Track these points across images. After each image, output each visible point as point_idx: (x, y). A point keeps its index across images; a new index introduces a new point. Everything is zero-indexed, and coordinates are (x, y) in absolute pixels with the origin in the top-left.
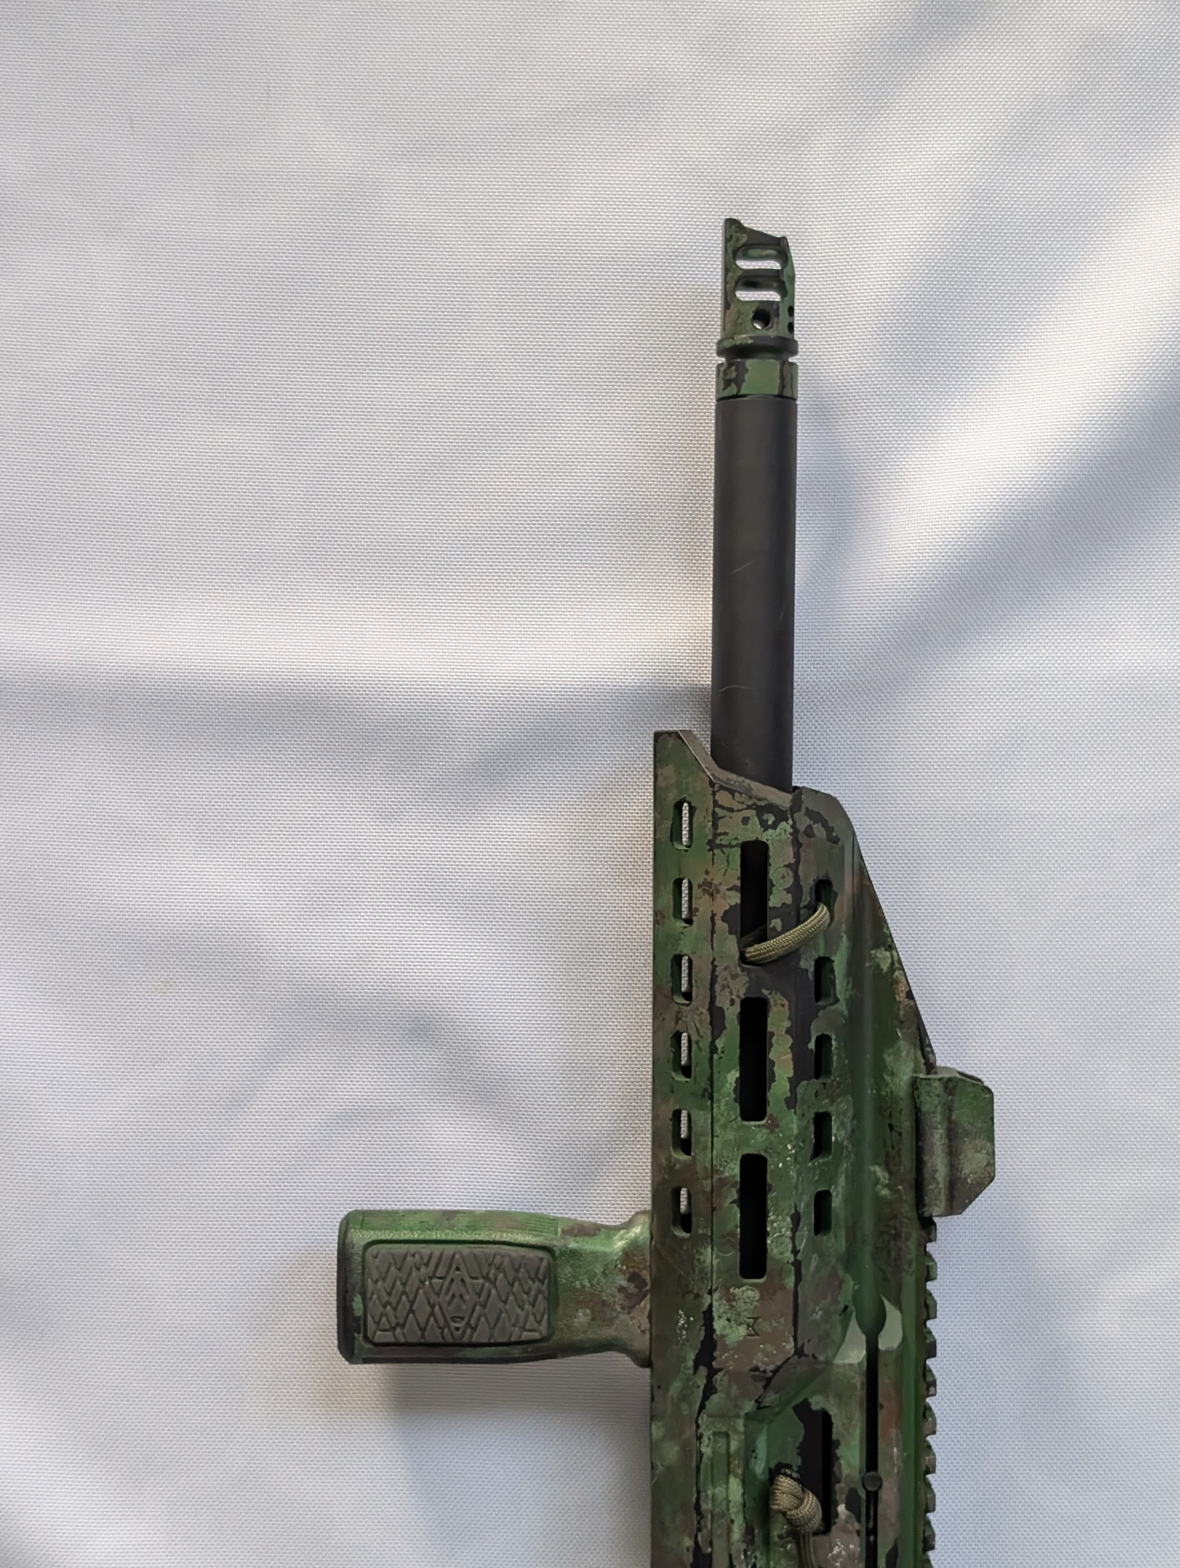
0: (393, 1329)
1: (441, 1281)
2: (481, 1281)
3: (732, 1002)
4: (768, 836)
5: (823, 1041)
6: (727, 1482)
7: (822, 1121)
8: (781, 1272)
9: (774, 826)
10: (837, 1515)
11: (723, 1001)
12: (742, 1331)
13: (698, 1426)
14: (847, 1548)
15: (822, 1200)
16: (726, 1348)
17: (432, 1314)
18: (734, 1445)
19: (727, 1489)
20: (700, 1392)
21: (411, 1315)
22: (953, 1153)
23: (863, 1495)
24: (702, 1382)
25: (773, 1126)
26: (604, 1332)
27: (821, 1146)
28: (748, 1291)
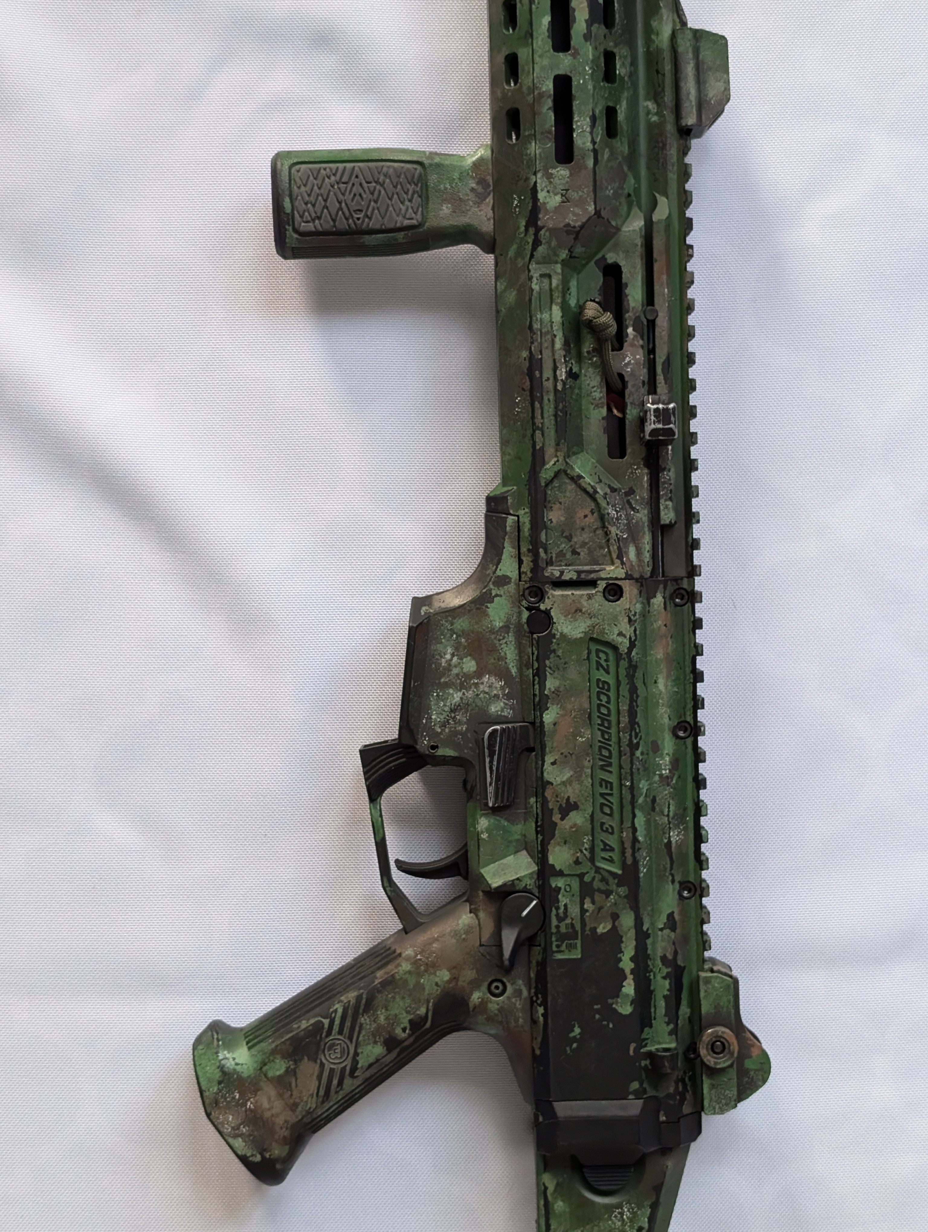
0: (313, 220)
1: (345, 185)
2: (374, 184)
6: (551, 309)
7: (609, 57)
8: (584, 157)
10: (627, 334)
12: (558, 198)
13: (529, 271)
14: (634, 357)
16: (547, 212)
17: (341, 209)
18: (555, 283)
19: (551, 315)
20: (529, 247)
21: (325, 211)
22: (700, 82)
23: (645, 323)
24: (530, 240)
25: (575, 55)
26: (461, 220)
27: (609, 75)
28: (562, 172)
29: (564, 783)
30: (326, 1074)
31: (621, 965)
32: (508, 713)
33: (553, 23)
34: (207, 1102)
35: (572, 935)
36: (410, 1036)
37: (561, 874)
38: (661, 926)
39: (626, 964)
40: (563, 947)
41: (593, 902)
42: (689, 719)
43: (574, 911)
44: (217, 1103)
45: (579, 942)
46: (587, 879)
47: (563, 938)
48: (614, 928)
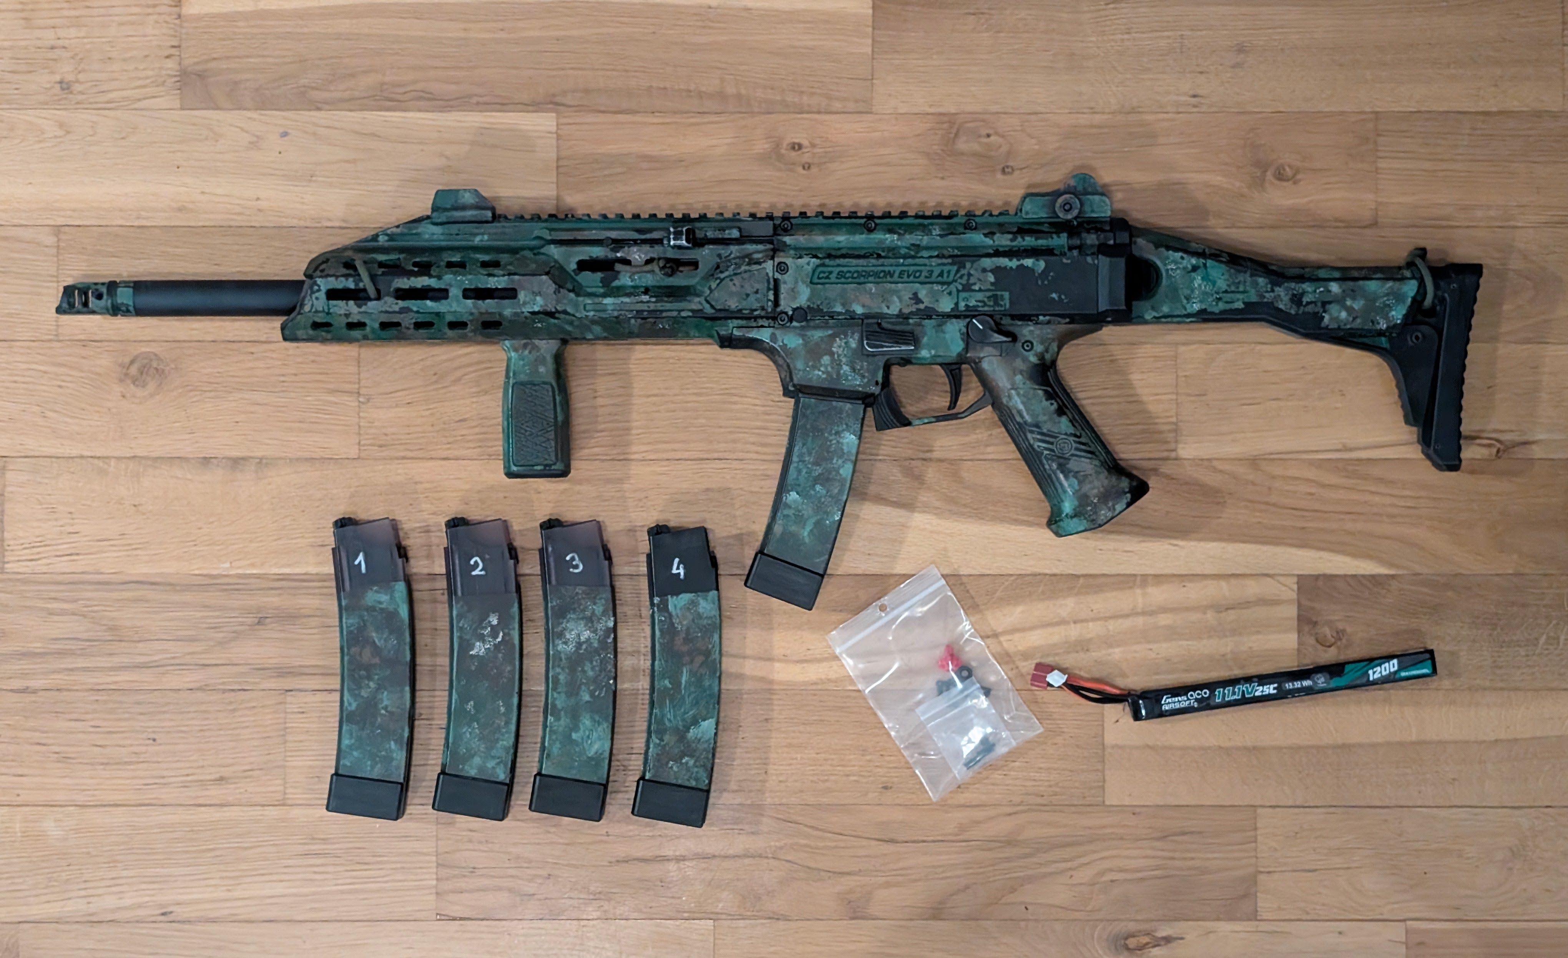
2: (527, 413)
3: (397, 304)
4: (324, 289)
5: (415, 264)
7: (450, 265)
8: (513, 281)
9: (319, 286)
10: (622, 257)
11: (396, 308)
12: (538, 298)
13: (582, 317)
14: (635, 253)
15: (484, 264)
16: (546, 305)
17: (542, 435)
18: (589, 301)
20: (567, 317)
21: (543, 444)
22: (465, 207)
23: (614, 245)
24: (562, 316)
25: (451, 286)
26: (550, 360)
27: (462, 265)
28: (522, 296)
29: (901, 301)
30: (1078, 453)
31: (1014, 267)
32: (857, 336)
33: (431, 299)
34: (1092, 526)
35: (995, 298)
36: (1056, 401)
37: (957, 304)
38: (991, 242)
39: (1013, 263)
40: (1002, 303)
41: (975, 284)
42: (863, 221)
43: (980, 296)
44: (1093, 520)
45: (999, 293)
46: (960, 287)
47: (996, 303)
48: (992, 271)
